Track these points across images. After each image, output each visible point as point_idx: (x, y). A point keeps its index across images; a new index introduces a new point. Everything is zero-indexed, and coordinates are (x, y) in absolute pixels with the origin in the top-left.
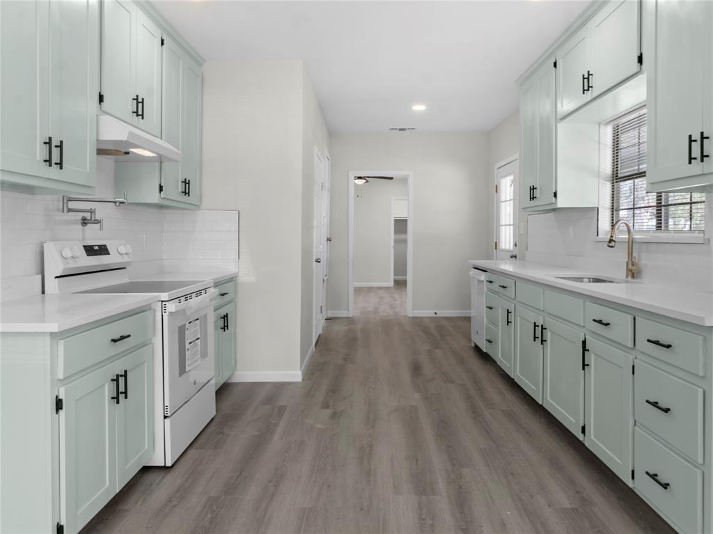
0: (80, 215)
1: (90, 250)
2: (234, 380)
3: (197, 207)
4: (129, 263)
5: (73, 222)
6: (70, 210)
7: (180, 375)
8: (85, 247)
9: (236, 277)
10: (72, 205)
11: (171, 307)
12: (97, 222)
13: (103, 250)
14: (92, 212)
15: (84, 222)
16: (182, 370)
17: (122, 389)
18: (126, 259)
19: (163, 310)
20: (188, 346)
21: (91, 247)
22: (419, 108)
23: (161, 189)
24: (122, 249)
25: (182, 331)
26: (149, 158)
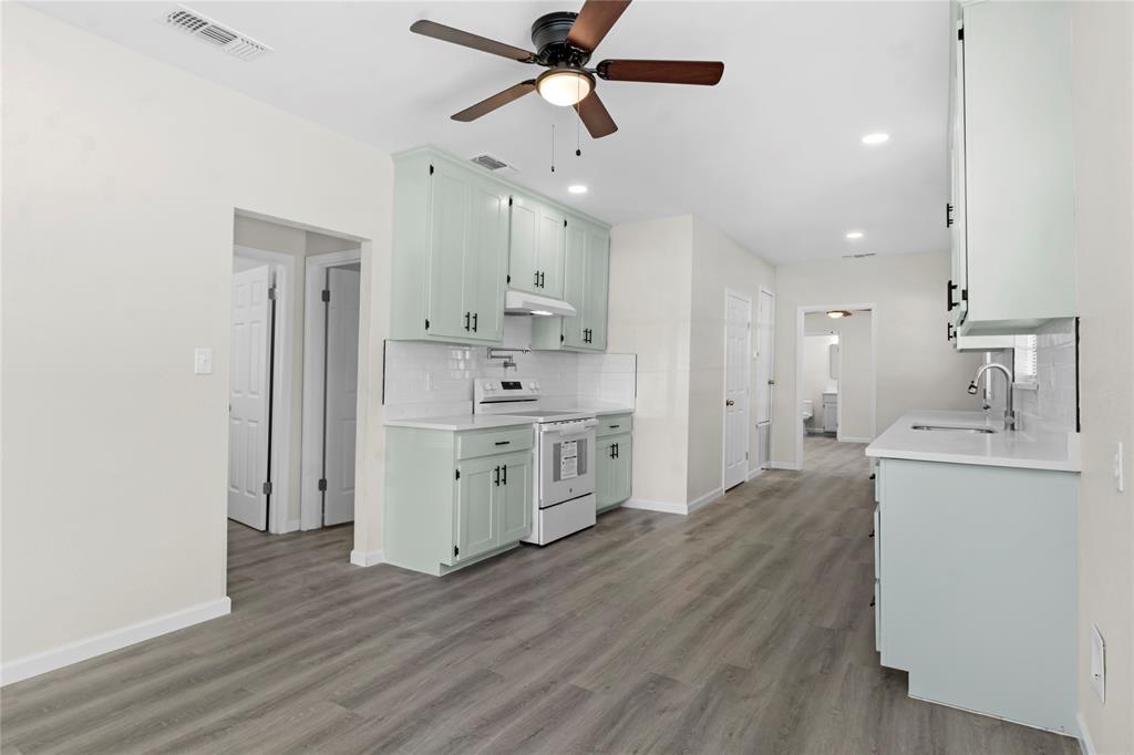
0: (503, 360)
1: (506, 386)
2: (629, 505)
3: (603, 350)
4: (540, 396)
5: (498, 365)
6: (492, 357)
7: (555, 480)
8: (502, 383)
9: (631, 413)
10: (494, 353)
11: (545, 428)
12: (514, 365)
13: (517, 386)
14: (510, 357)
15: (506, 365)
16: (557, 477)
17: (502, 477)
18: (536, 393)
19: (540, 429)
20: (563, 460)
21: (508, 383)
22: (855, 236)
23: (562, 338)
24: (532, 386)
25: (557, 447)
26: (547, 317)
